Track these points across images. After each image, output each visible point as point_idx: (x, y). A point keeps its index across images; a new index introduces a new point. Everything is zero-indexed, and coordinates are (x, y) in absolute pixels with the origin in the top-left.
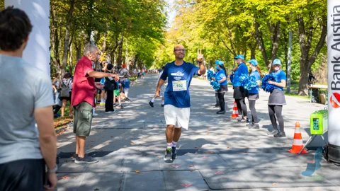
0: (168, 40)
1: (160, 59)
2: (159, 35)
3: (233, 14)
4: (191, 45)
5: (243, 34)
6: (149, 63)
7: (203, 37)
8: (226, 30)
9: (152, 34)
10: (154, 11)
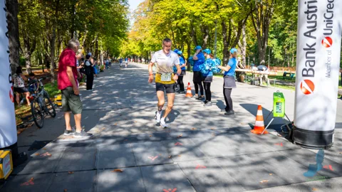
0: (130, 38)
1: (124, 52)
2: (124, 35)
3: (176, 19)
4: (146, 42)
5: (182, 34)
6: (117, 55)
7: (154, 36)
8: (170, 32)
9: (119, 34)
10: (120, 17)
